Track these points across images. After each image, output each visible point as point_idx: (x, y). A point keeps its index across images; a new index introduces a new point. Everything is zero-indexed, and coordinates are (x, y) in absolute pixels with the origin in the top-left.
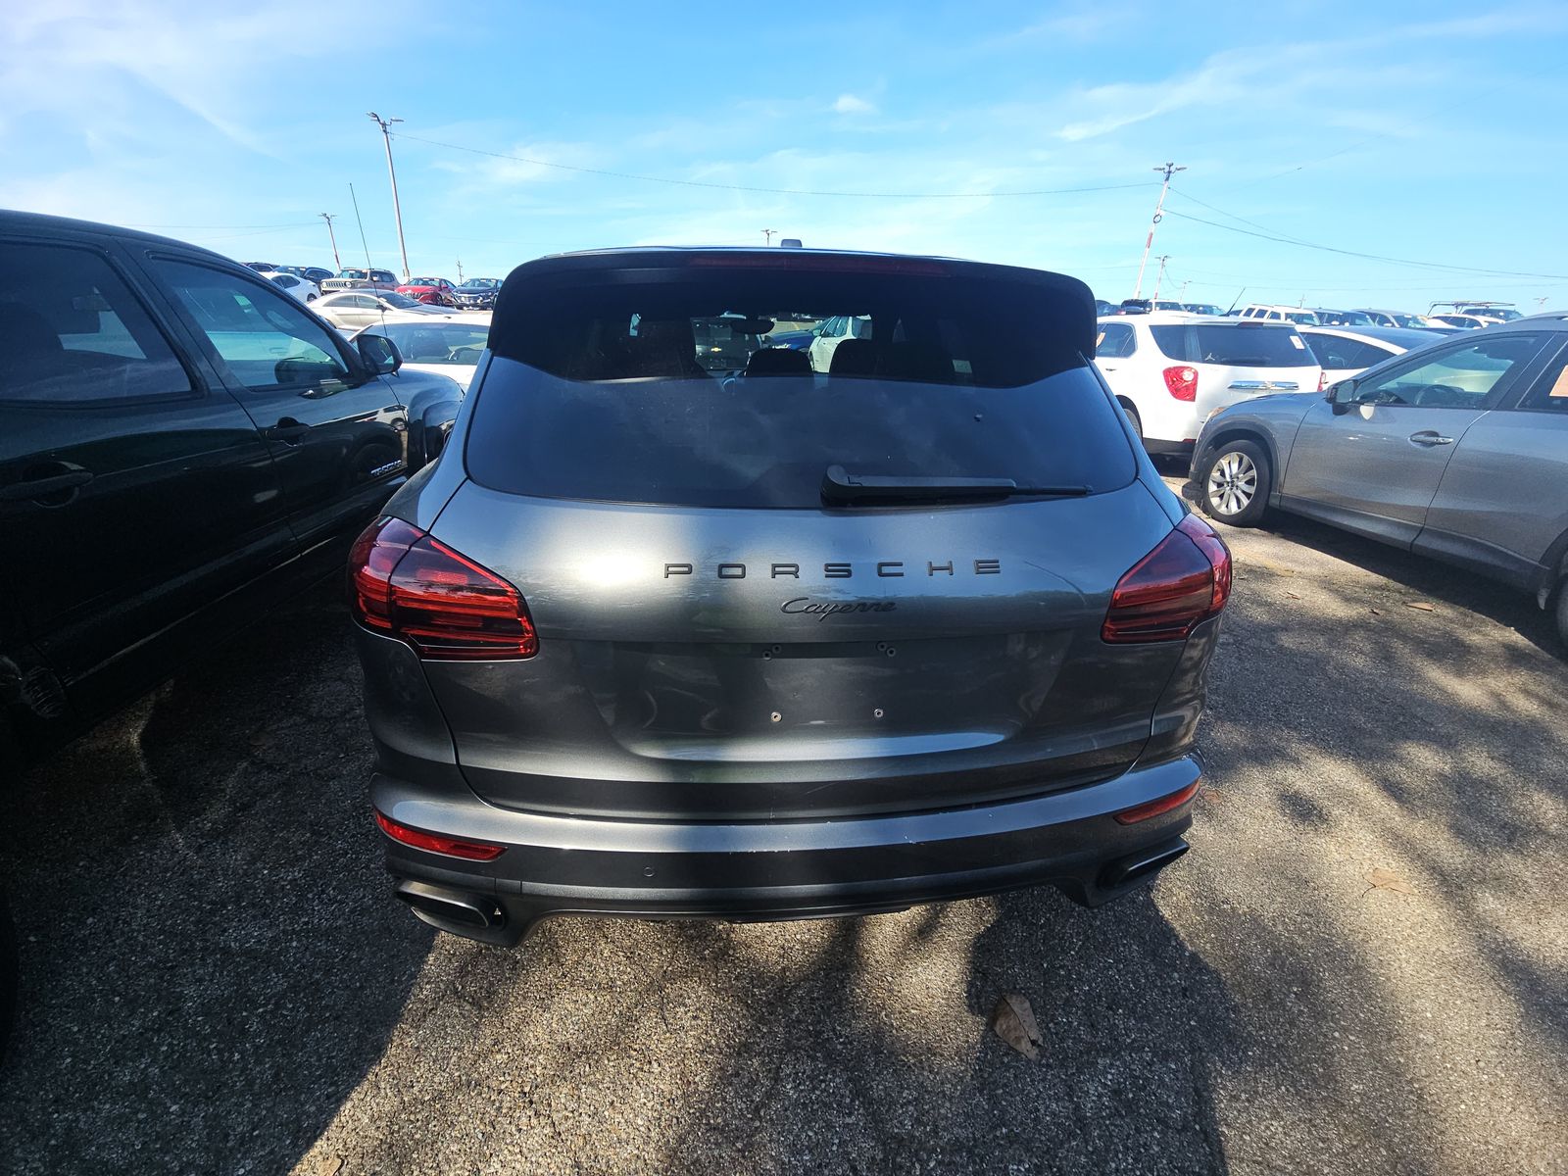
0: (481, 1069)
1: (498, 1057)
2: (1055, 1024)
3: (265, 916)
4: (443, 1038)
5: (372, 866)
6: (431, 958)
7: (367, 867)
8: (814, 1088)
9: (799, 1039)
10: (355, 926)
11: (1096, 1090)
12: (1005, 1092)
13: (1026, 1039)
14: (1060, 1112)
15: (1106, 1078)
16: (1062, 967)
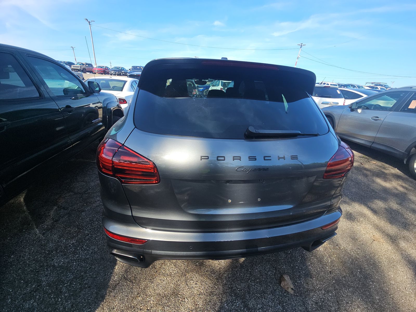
0: (134, 302)
1: (139, 298)
2: (297, 283)
3: (65, 255)
4: (122, 293)
5: (97, 239)
6: (116, 267)
7: (95, 239)
8: (233, 305)
9: (226, 290)
10: (93, 257)
11: (311, 303)
12: (286, 304)
13: (290, 288)
14: (302, 310)
15: (313, 299)
16: (296, 266)
